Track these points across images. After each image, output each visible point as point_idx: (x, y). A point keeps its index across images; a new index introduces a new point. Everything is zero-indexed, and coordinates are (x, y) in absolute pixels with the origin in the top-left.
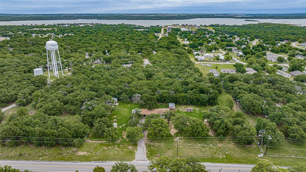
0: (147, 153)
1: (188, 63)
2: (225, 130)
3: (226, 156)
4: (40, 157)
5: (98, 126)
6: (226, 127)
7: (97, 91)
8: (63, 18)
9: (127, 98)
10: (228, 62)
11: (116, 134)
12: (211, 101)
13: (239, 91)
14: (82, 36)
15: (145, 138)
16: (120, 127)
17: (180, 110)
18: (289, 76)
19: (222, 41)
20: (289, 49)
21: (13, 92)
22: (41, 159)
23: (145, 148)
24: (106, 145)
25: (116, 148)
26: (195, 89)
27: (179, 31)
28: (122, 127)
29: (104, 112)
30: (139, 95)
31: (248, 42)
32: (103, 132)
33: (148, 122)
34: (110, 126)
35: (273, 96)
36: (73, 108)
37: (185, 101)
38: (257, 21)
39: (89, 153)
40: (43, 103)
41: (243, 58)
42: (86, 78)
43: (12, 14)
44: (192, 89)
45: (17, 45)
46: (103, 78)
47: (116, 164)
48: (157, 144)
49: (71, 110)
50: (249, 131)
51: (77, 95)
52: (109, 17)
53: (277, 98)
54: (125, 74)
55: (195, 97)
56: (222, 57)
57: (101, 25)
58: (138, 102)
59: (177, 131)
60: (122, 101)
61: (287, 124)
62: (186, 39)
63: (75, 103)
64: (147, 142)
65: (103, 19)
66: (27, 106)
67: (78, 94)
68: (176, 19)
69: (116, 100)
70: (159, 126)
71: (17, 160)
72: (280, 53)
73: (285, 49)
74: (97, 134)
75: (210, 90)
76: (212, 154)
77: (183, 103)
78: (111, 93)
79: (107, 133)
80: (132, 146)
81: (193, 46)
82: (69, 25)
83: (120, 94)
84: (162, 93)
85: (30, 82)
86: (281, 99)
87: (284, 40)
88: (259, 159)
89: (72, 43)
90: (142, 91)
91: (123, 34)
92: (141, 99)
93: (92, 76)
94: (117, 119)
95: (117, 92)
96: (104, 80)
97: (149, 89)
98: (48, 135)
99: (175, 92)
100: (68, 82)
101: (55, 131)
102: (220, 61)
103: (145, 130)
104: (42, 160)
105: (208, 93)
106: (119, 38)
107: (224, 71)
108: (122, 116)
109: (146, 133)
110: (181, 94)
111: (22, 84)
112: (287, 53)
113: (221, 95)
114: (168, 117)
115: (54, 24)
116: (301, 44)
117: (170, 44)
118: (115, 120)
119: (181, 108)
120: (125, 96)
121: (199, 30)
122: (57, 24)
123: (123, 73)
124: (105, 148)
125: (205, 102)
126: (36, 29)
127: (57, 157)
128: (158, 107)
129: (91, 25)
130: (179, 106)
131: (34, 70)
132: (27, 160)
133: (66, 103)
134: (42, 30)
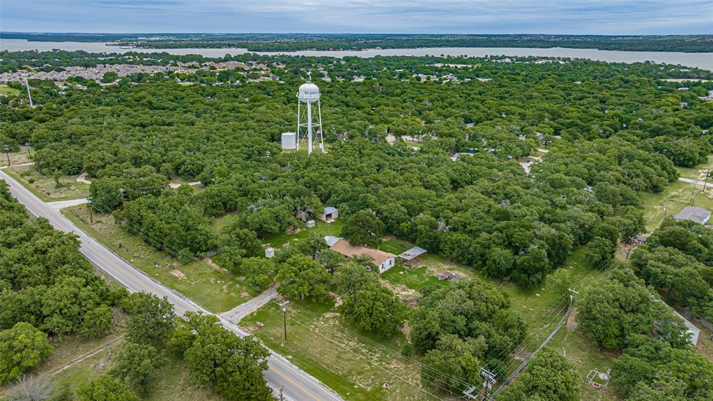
0: (252, 315)
3: (373, 390)
8: (519, 45)
17: (432, 269)
22: (132, 261)
23: (261, 305)
24: (218, 276)
39: (185, 278)
64: (280, 298)
69: (330, 211)
71: (113, 252)
76: (350, 372)
80: (251, 293)
99: (454, 228)
119: (439, 267)
125: (499, 271)
126: (439, 65)
127: (148, 266)
128: (373, 245)
129: (561, 62)
130: (431, 259)
131: (283, 134)
132: (120, 256)
133: (246, 194)
134: (448, 66)
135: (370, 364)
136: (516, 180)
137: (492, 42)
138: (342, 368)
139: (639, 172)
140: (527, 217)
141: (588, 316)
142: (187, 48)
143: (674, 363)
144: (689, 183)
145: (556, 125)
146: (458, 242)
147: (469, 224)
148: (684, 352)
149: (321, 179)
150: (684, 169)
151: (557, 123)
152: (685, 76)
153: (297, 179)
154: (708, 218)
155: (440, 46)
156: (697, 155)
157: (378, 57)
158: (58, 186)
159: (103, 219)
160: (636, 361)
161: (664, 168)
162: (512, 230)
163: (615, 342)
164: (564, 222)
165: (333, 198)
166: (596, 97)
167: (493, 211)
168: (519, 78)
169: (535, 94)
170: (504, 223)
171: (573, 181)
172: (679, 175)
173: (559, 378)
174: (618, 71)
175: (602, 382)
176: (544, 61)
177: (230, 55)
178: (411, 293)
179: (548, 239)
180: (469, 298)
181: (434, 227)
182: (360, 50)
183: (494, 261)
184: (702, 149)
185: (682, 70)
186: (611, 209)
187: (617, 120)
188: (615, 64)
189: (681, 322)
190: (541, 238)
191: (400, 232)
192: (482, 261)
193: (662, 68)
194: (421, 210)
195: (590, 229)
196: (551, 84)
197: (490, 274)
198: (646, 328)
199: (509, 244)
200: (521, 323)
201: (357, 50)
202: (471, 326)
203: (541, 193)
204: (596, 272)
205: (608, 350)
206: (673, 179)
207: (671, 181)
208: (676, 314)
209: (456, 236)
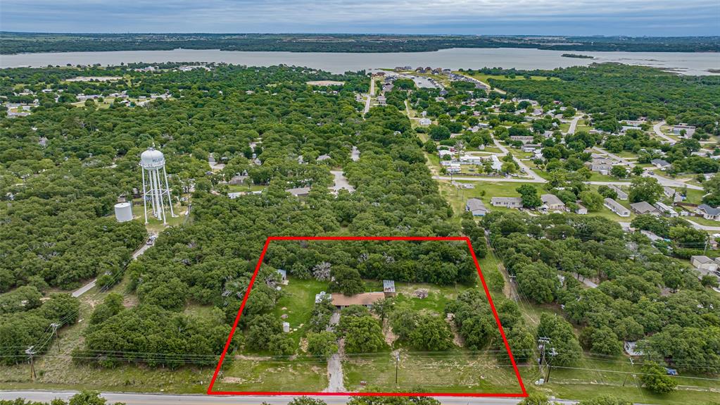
0: (345, 380)
1: (423, 185)
2: (480, 336)
3: (481, 384)
4: (160, 386)
5: (258, 331)
6: (483, 331)
7: (247, 257)
9: (304, 271)
10: (509, 177)
11: (289, 345)
12: (463, 277)
13: (516, 255)
14: (193, 103)
15: (341, 351)
16: (295, 330)
17: (405, 293)
18: (626, 213)
19: (503, 119)
20: (642, 145)
21: (89, 261)
22: (162, 390)
23: (341, 370)
24: (272, 366)
25: (290, 371)
26: (434, 251)
27: (409, 88)
28: (299, 329)
29: (266, 302)
30: (327, 264)
31: (558, 123)
32: (266, 342)
33: (346, 322)
34: (278, 330)
35: (579, 266)
36: (206, 292)
37: (414, 277)
38: (590, 57)
39: (244, 380)
40: (149, 283)
41: (543, 168)
42: (223, 226)
43: (17, 33)
44: (427, 253)
45: (54, 130)
46: (255, 227)
47: (296, 400)
48: (361, 363)
49: (202, 296)
50: (522, 339)
51: (211, 266)
52: (247, 45)
53: (586, 270)
54: (298, 217)
55: (433, 269)
56: (498, 165)
57: (231, 69)
58: (326, 277)
59: (398, 337)
60: (296, 277)
61: (593, 324)
62: (425, 113)
63: (209, 282)
64: (345, 358)
65: (234, 50)
66: (116, 287)
67: (214, 265)
68: (403, 51)
69: (283, 273)
70: (365, 331)
71: (123, 392)
72: (623, 152)
73: (633, 145)
74: (255, 345)
75: (461, 255)
76: (456, 381)
77: (410, 279)
78: (275, 260)
79: (273, 342)
80: (317, 366)
81: (438, 135)
82: (156, 68)
83: (291, 262)
84: (372, 262)
85: (114, 237)
86: (594, 272)
87: (638, 116)
88: (537, 388)
89: (173, 125)
90: (332, 257)
91: (284, 98)
92: (332, 274)
93: (235, 223)
94: (289, 314)
95: (285, 259)
96: (260, 233)
97: (346, 251)
98: (172, 348)
99: (395, 258)
100: (189, 237)
101: (184, 341)
102: (492, 174)
103: (339, 337)
104: (165, 392)
105: (457, 260)
106: (277, 112)
107: (497, 203)
108: (298, 309)
109: (342, 342)
110: (407, 262)
111: (101, 241)
112: (635, 152)
113: (484, 260)
114: (382, 309)
115: (122, 64)
116: (671, 128)
117: (389, 130)
118: (284, 316)
119: (406, 290)
120: (302, 268)
121: (455, 85)
122: (129, 64)
123: (293, 213)
124: (271, 370)
125: (452, 279)
128: (364, 290)
129: (208, 69)
130: (402, 286)
133: (192, 283)
134: (97, 81)
135: (459, 370)
141: (533, 289)
146: (413, 267)
152: (320, 78)
163: (552, 298)
176: (189, 68)
183: (449, 273)
188: (255, 68)
192: (436, 276)
197: (445, 283)
199: (444, 258)
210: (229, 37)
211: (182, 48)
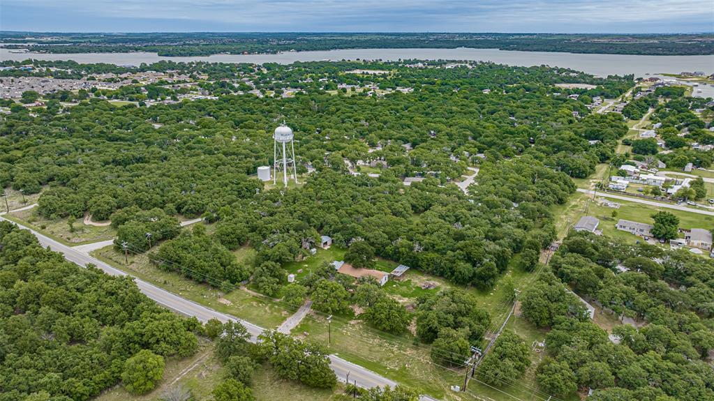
0: (297, 327)
4: (181, 291)
17: (414, 281)
23: (301, 320)
24: (258, 301)
25: (267, 308)
37: (430, 269)
39: (232, 304)
48: (320, 320)
52: (529, 45)
55: (450, 265)
57: (490, 67)
64: (312, 313)
65: (513, 49)
69: (326, 240)
75: (484, 259)
76: (381, 359)
77: (427, 270)
80: (288, 312)
82: (424, 65)
83: (335, 232)
84: (401, 247)
88: (448, 392)
94: (304, 270)
99: (425, 248)
102: (659, 197)
105: (479, 263)
107: (622, 227)
115: (400, 60)
118: (300, 270)
122: (405, 60)
124: (255, 304)
125: (464, 279)
126: (358, 72)
127: (197, 297)
128: (371, 266)
129: (470, 67)
130: (412, 273)
131: (259, 168)
132: (168, 291)
133: (253, 230)
134: (367, 73)
135: (393, 353)
136: (461, 203)
137: (401, 42)
138: (375, 358)
139: (548, 189)
140: (477, 237)
141: (528, 307)
142: (90, 52)
143: (582, 331)
144: (583, 193)
145: (479, 144)
146: (432, 259)
147: (437, 245)
148: (586, 324)
149: (311, 213)
150: (579, 180)
151: (479, 141)
152: (575, 81)
153: (291, 213)
154: (597, 224)
155: (353, 48)
156: (588, 168)
157: (297, 64)
158: (72, 231)
159: (136, 259)
160: (561, 333)
161: (565, 183)
162: (469, 249)
163: (547, 322)
164: (502, 238)
165: (326, 228)
166: (505, 110)
167: (451, 233)
168: (436, 88)
169: (454, 108)
170: (461, 243)
171: (503, 202)
172: (576, 187)
173: (519, 348)
174: (519, 77)
175: (541, 348)
176: (454, 65)
177: (145, 64)
178: (405, 301)
179: (495, 254)
180: (453, 302)
181: (412, 249)
182: (275, 53)
183: (460, 272)
184: (591, 162)
185: (571, 74)
186: (532, 223)
187: (526, 134)
188: (516, 68)
189: (584, 305)
190: (490, 253)
191: (386, 253)
192: (451, 272)
193: (555, 72)
194: (398, 235)
195: (521, 242)
196: (465, 95)
197: (457, 282)
198: (564, 311)
199: (469, 258)
200: (488, 316)
201: (272, 53)
202: (458, 320)
203: (481, 214)
204: (528, 274)
205: (542, 327)
206: (572, 190)
207: (571, 193)
208: (581, 300)
209: (431, 255)
210: (517, 37)
211: (465, 47)
